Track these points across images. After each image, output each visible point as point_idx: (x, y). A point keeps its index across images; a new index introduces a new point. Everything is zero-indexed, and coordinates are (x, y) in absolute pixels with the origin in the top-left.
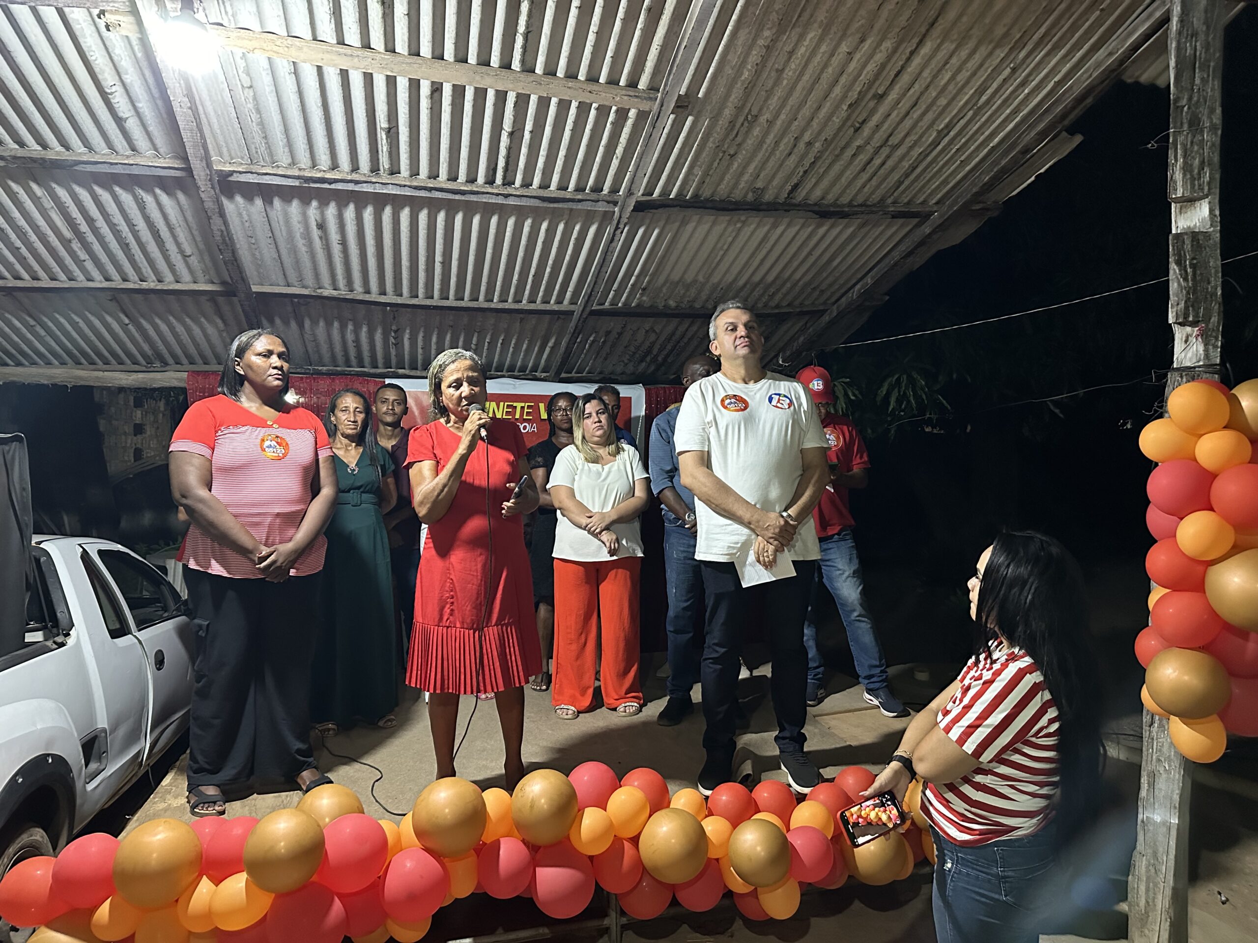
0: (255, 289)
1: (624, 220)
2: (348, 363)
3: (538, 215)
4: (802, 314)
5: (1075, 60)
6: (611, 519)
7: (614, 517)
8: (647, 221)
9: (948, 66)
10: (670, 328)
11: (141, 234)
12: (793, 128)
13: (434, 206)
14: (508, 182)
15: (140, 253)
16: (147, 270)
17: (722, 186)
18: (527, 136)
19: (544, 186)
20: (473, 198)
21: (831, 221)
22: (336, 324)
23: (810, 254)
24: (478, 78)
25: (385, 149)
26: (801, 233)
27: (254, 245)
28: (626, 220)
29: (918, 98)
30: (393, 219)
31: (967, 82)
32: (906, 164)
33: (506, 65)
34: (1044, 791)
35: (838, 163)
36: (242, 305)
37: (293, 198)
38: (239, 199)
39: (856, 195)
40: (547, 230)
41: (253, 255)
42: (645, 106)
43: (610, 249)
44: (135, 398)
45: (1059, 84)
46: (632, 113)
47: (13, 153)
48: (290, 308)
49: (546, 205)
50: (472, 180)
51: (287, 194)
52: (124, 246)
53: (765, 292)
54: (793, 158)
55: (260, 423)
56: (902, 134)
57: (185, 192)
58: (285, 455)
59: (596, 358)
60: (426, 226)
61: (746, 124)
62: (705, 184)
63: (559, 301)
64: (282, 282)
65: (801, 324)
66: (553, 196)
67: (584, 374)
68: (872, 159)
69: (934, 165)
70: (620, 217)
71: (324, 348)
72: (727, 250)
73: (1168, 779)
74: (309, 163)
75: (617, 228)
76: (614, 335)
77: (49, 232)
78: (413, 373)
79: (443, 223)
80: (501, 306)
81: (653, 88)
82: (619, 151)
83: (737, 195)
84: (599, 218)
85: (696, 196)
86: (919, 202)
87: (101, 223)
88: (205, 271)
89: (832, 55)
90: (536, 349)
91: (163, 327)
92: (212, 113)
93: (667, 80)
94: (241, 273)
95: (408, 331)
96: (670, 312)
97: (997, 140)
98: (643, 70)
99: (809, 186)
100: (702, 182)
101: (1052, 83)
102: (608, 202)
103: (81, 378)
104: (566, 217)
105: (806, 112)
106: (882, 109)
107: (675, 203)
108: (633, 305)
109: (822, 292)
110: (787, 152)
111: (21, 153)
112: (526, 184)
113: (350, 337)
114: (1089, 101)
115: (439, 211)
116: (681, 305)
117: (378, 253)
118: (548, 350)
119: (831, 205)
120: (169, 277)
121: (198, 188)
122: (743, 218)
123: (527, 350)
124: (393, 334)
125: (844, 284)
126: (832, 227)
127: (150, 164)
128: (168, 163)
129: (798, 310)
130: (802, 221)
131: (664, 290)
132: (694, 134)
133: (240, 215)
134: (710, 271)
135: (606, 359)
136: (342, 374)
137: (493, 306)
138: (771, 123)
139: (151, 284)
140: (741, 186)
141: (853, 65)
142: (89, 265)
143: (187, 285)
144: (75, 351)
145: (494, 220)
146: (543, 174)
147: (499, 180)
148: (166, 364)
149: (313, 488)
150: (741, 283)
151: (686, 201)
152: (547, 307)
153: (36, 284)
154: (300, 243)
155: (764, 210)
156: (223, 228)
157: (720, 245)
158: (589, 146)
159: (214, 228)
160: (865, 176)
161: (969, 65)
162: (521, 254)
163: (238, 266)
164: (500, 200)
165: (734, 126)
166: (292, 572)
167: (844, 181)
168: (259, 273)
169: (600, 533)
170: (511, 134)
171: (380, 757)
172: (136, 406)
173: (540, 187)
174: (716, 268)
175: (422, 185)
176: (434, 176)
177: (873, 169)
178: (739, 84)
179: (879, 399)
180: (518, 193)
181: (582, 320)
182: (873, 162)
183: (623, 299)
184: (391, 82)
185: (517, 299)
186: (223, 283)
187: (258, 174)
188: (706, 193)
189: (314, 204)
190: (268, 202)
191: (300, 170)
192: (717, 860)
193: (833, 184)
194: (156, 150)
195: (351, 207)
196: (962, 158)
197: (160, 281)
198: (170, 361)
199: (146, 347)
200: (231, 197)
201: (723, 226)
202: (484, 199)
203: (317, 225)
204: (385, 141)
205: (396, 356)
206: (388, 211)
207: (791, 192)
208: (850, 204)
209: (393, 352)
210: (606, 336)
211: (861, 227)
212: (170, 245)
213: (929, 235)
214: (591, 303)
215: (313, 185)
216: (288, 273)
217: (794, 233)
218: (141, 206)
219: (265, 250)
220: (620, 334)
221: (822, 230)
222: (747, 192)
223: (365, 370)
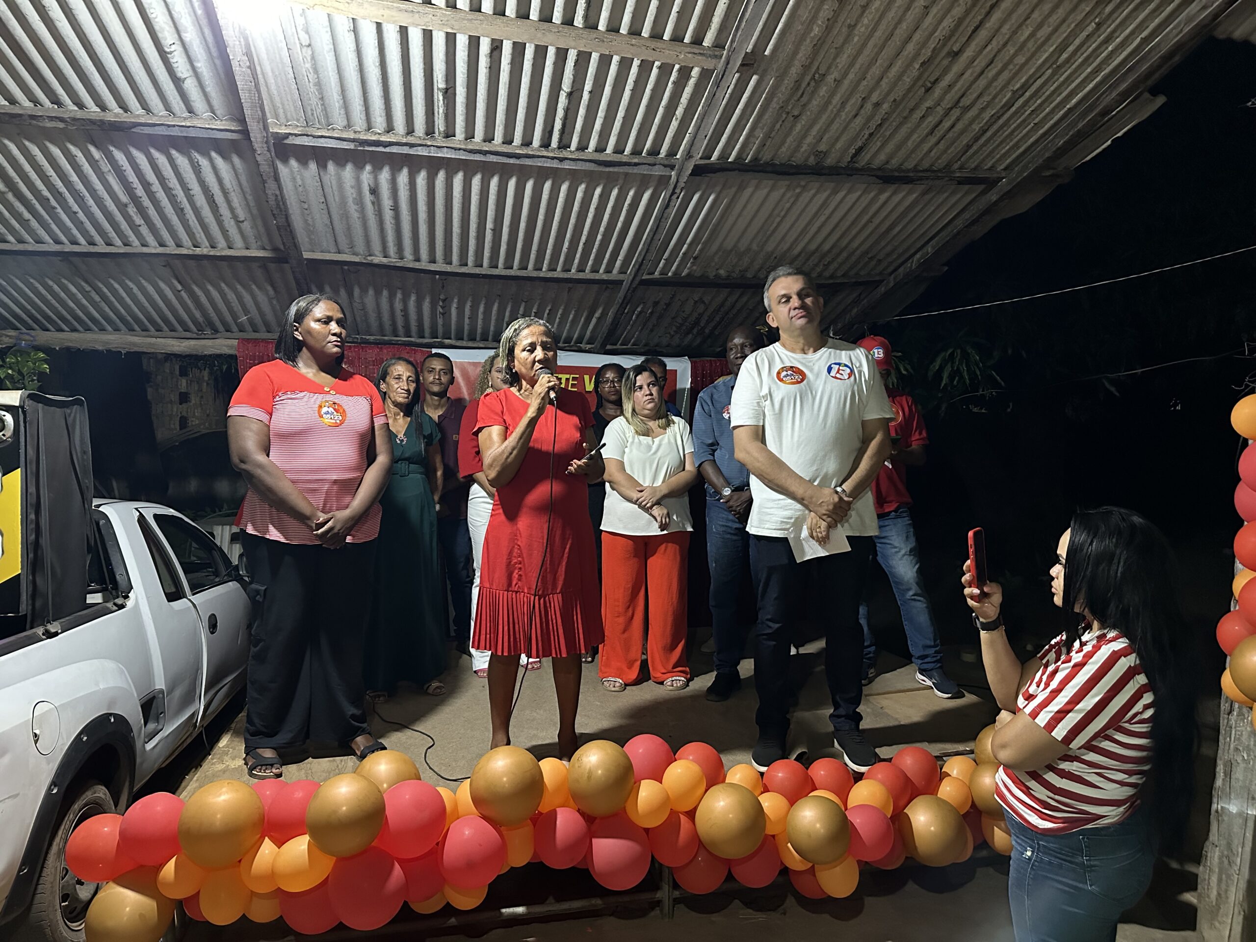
0: (306, 255)
1: (681, 184)
2: (395, 333)
3: (592, 180)
4: (858, 284)
5: (1164, 15)
6: (662, 493)
7: (665, 491)
8: (704, 186)
9: (1028, 22)
10: (719, 299)
11: (196, 198)
12: (861, 88)
13: (488, 170)
14: (564, 145)
15: (194, 218)
16: (200, 235)
17: (784, 149)
18: (586, 96)
19: (600, 149)
20: (528, 162)
21: (894, 187)
22: (385, 293)
23: (870, 221)
24: (539, 35)
25: (441, 111)
26: (862, 199)
27: (306, 211)
28: (683, 185)
29: (995, 56)
30: (447, 184)
31: (1048, 38)
32: (976, 127)
33: (568, 21)
34: (1133, 780)
35: (906, 126)
36: (293, 272)
37: (347, 162)
38: (293, 163)
39: (922, 159)
40: (601, 196)
41: (306, 221)
42: (709, 64)
43: (665, 215)
44: (180, 366)
45: (1146, 41)
46: (695, 72)
47: (72, 115)
48: (339, 276)
49: (601, 169)
50: (527, 143)
51: (340, 157)
52: (179, 211)
53: (820, 261)
54: (859, 120)
55: (317, 389)
56: (975, 95)
57: (240, 156)
58: (342, 422)
59: (642, 329)
60: (478, 192)
61: (813, 84)
62: (766, 147)
63: (608, 271)
64: (333, 249)
65: (855, 295)
66: (609, 159)
67: (629, 346)
68: (941, 122)
69: (1005, 129)
70: (677, 181)
71: (372, 316)
72: (784, 216)
73: (1246, 769)
74: (365, 126)
75: (673, 193)
76: (663, 305)
77: (106, 196)
78: (459, 343)
79: (496, 188)
80: (550, 275)
81: (718, 45)
82: (680, 112)
83: (798, 159)
84: (653, 184)
85: (755, 159)
86: (986, 168)
87: (156, 187)
88: (258, 237)
89: (908, 9)
90: (583, 319)
91: (215, 294)
92: (270, 74)
93: (735, 36)
94: (293, 238)
95: (456, 300)
96: (721, 282)
97: (1074, 101)
98: (709, 26)
99: (874, 149)
100: (763, 144)
101: (1139, 39)
102: (665, 166)
103: (134, 344)
104: (621, 182)
105: (875, 71)
106: (956, 69)
107: (733, 167)
108: (683, 274)
110: (853, 113)
111: (80, 114)
112: (582, 147)
113: (398, 306)
114: (1177, 58)
115: (492, 176)
116: (733, 274)
117: (429, 219)
118: (594, 321)
119: (895, 170)
120: (222, 243)
121: (254, 151)
122: (803, 183)
123: (573, 321)
124: (441, 303)
125: (903, 254)
126: (894, 193)
127: (207, 126)
128: (224, 125)
129: (854, 280)
130: (864, 187)
131: (716, 260)
132: (757, 95)
133: (294, 179)
134: (764, 239)
135: (652, 331)
136: (390, 343)
137: (542, 275)
138: (838, 82)
139: (205, 250)
140: (803, 149)
141: (929, 20)
142: (144, 230)
143: (239, 251)
144: (129, 318)
145: (548, 185)
146: (600, 136)
147: (554, 143)
148: (216, 331)
149: (369, 455)
150: (796, 251)
151: (746, 164)
152: (596, 276)
153: (92, 249)
154: (353, 208)
155: (825, 174)
156: (278, 193)
157: (776, 212)
158: (648, 107)
159: (269, 192)
160: (933, 140)
161: (1051, 20)
162: (573, 221)
163: (291, 232)
164: (555, 164)
165: (800, 85)
166: (349, 539)
167: (910, 145)
168: (311, 239)
169: (651, 507)
170: (570, 95)
171: (432, 724)
172: (181, 375)
173: (596, 151)
174: (771, 235)
175: (477, 148)
176: (489, 138)
177: (942, 132)
178: (808, 40)
179: (930, 374)
180: (573, 157)
181: (631, 289)
182: (943, 124)
183: (673, 268)
184: (451, 39)
185: (567, 267)
186: (275, 249)
187: (314, 137)
188: (766, 157)
189: (368, 168)
190: (322, 166)
191: (355, 132)
192: (773, 836)
193: (899, 147)
194: (213, 112)
195: (405, 171)
196: (1036, 121)
197: (212, 247)
198: (221, 328)
199: (198, 314)
200: (285, 161)
201: (782, 191)
202: (539, 163)
203: (370, 189)
204: (441, 102)
205: (443, 325)
206: (441, 176)
207: (855, 155)
208: (915, 169)
209: (440, 321)
210: (654, 307)
211: (924, 193)
212: (224, 211)
213: (996, 203)
214: (641, 272)
215: (367, 148)
216: (339, 240)
217: (853, 200)
218: (197, 169)
219: (317, 216)
220: (668, 305)
221: (883, 197)
222: (809, 157)
223: (412, 339)
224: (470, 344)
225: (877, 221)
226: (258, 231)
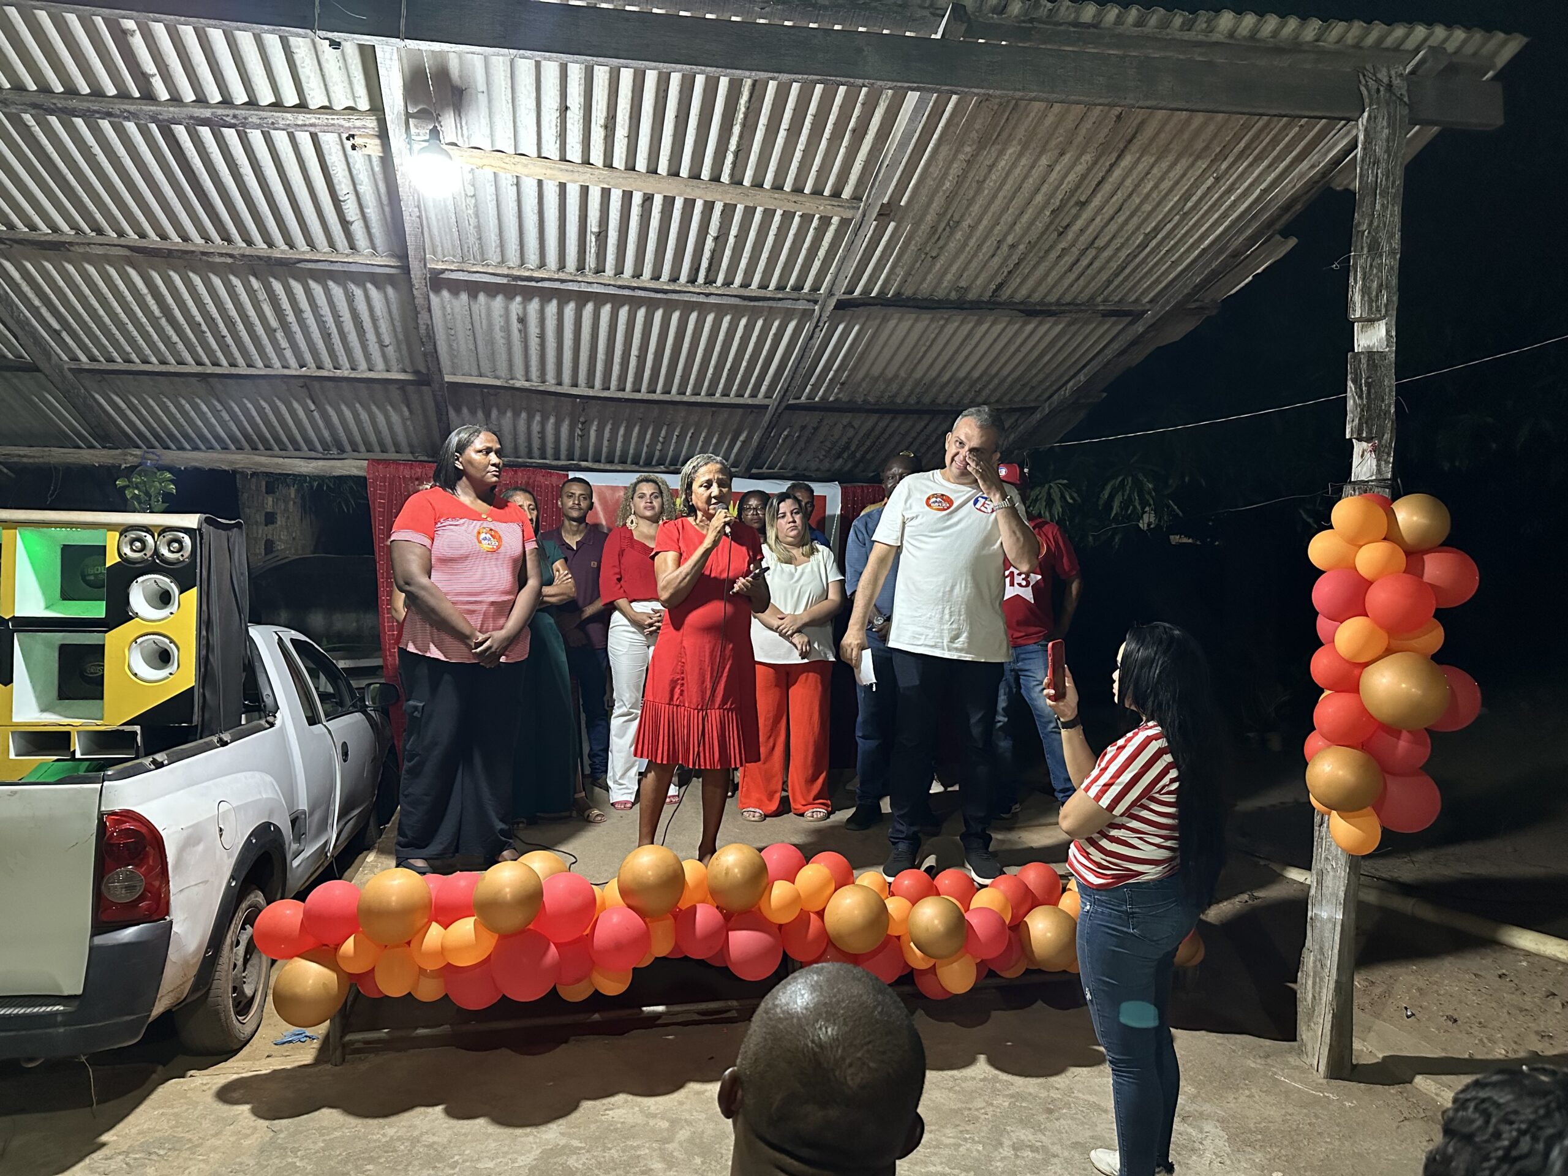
0: (447, 379)
1: (824, 318)
2: (530, 455)
3: (737, 312)
4: (1012, 410)
5: (1278, 171)
6: (803, 622)
7: (806, 619)
8: (848, 318)
9: (1149, 176)
10: (869, 424)
11: (344, 324)
12: (996, 232)
13: (635, 303)
14: (710, 281)
15: (340, 344)
16: (343, 359)
17: (925, 285)
18: (731, 240)
19: (745, 285)
20: (675, 297)
21: (1038, 319)
22: (524, 415)
23: (1018, 350)
24: (689, 190)
25: (593, 250)
26: (1008, 330)
27: (451, 337)
28: (826, 318)
29: (1123, 204)
30: (594, 314)
31: (1171, 190)
32: (1114, 265)
33: (716, 178)
35: (1044, 264)
36: (434, 396)
37: (498, 293)
38: (445, 293)
39: (1064, 293)
40: (746, 326)
41: (450, 346)
42: (848, 214)
43: (810, 345)
44: (267, 483)
45: (1265, 191)
46: (835, 220)
47: (241, 252)
48: (479, 398)
49: (746, 303)
50: (674, 279)
51: (492, 290)
52: (326, 336)
54: (997, 260)
55: (475, 516)
56: (1107, 238)
57: (393, 286)
59: (788, 454)
60: (625, 322)
61: (948, 229)
62: (907, 284)
63: (754, 395)
64: (475, 372)
66: (754, 295)
67: (776, 470)
68: (1078, 260)
69: (1143, 266)
70: (820, 315)
72: (929, 347)
73: (1334, 877)
74: (518, 262)
75: (817, 326)
76: (810, 430)
77: (257, 322)
78: (596, 466)
79: (643, 319)
80: (694, 399)
81: (856, 197)
82: (822, 253)
83: (940, 294)
84: (798, 316)
85: (898, 294)
86: (1129, 301)
87: (308, 314)
88: (400, 360)
89: (1032, 167)
90: (727, 442)
91: (348, 414)
92: (433, 217)
93: (872, 187)
94: (437, 364)
95: (596, 423)
96: (869, 407)
97: (1207, 242)
98: (846, 182)
99: (1014, 285)
100: (904, 281)
101: (1258, 191)
102: (809, 301)
103: (262, 465)
104: (765, 313)
105: (1008, 217)
106: (1086, 215)
107: (876, 301)
108: (830, 400)
109: (1033, 388)
110: (990, 254)
111: (248, 251)
112: (728, 283)
113: (536, 427)
114: (1299, 207)
115: (640, 308)
117: (575, 346)
118: (738, 444)
119: (1035, 304)
120: (363, 365)
121: (411, 286)
122: (946, 316)
123: (716, 444)
124: (580, 426)
125: (1055, 381)
126: (1040, 324)
127: (368, 262)
128: (384, 261)
129: (1007, 407)
130: (1008, 319)
131: (864, 385)
132: (895, 239)
133: (444, 308)
134: (912, 366)
135: (799, 454)
136: (524, 465)
137: (685, 399)
138: (973, 228)
139: (345, 372)
140: (944, 286)
141: (1054, 176)
142: (288, 353)
143: (379, 374)
144: (255, 437)
145: (693, 316)
146: (745, 273)
147: (701, 279)
148: (342, 450)
150: (945, 378)
151: (890, 298)
152: (741, 401)
153: (234, 371)
154: (499, 335)
155: (968, 308)
156: (428, 323)
157: (921, 343)
158: (791, 249)
159: (421, 322)
160: (1072, 277)
161: (1171, 175)
162: (718, 346)
163: (435, 357)
164: (702, 299)
165: (936, 230)
166: (503, 659)
167: (1050, 280)
168: (453, 364)
169: (792, 635)
170: (716, 239)
172: (267, 493)
173: (741, 286)
174: (917, 364)
175: (626, 284)
176: (637, 275)
177: (1080, 270)
178: (941, 193)
179: (1101, 502)
180: (719, 292)
181: (778, 414)
182: (1080, 263)
183: (820, 395)
184: (606, 194)
185: (711, 392)
186: (416, 372)
187: (469, 272)
188: (908, 292)
189: (518, 299)
190: (473, 297)
191: (509, 268)
192: (898, 938)
193: (1039, 283)
194: (374, 248)
195: (554, 302)
196: (1173, 259)
197: (353, 369)
198: (348, 448)
199: (326, 434)
200: (438, 292)
201: (926, 322)
202: (685, 297)
203: (518, 319)
204: (593, 244)
205: (581, 448)
207: (995, 291)
208: (1058, 303)
209: (578, 444)
210: (801, 430)
211: (1069, 324)
212: (371, 336)
213: (1143, 334)
214: (786, 398)
215: (520, 283)
216: (482, 364)
217: (999, 331)
218: (350, 299)
219: (462, 342)
220: (816, 429)
221: (1030, 328)
222: (950, 291)
223: (547, 461)
224: (608, 467)
225: (1024, 350)
226: (401, 355)
